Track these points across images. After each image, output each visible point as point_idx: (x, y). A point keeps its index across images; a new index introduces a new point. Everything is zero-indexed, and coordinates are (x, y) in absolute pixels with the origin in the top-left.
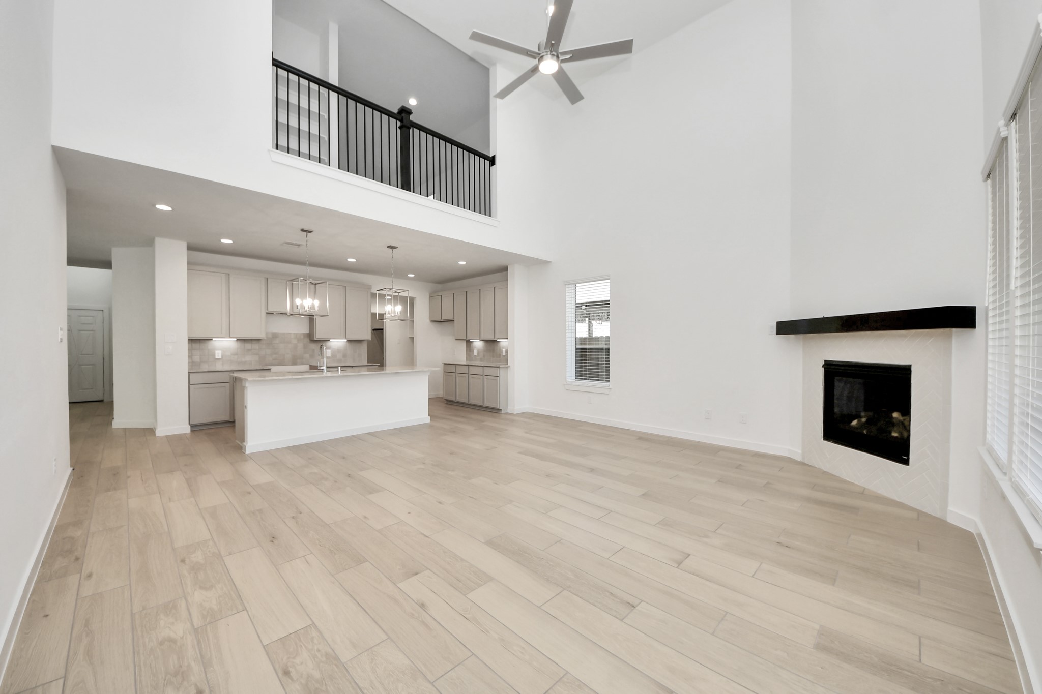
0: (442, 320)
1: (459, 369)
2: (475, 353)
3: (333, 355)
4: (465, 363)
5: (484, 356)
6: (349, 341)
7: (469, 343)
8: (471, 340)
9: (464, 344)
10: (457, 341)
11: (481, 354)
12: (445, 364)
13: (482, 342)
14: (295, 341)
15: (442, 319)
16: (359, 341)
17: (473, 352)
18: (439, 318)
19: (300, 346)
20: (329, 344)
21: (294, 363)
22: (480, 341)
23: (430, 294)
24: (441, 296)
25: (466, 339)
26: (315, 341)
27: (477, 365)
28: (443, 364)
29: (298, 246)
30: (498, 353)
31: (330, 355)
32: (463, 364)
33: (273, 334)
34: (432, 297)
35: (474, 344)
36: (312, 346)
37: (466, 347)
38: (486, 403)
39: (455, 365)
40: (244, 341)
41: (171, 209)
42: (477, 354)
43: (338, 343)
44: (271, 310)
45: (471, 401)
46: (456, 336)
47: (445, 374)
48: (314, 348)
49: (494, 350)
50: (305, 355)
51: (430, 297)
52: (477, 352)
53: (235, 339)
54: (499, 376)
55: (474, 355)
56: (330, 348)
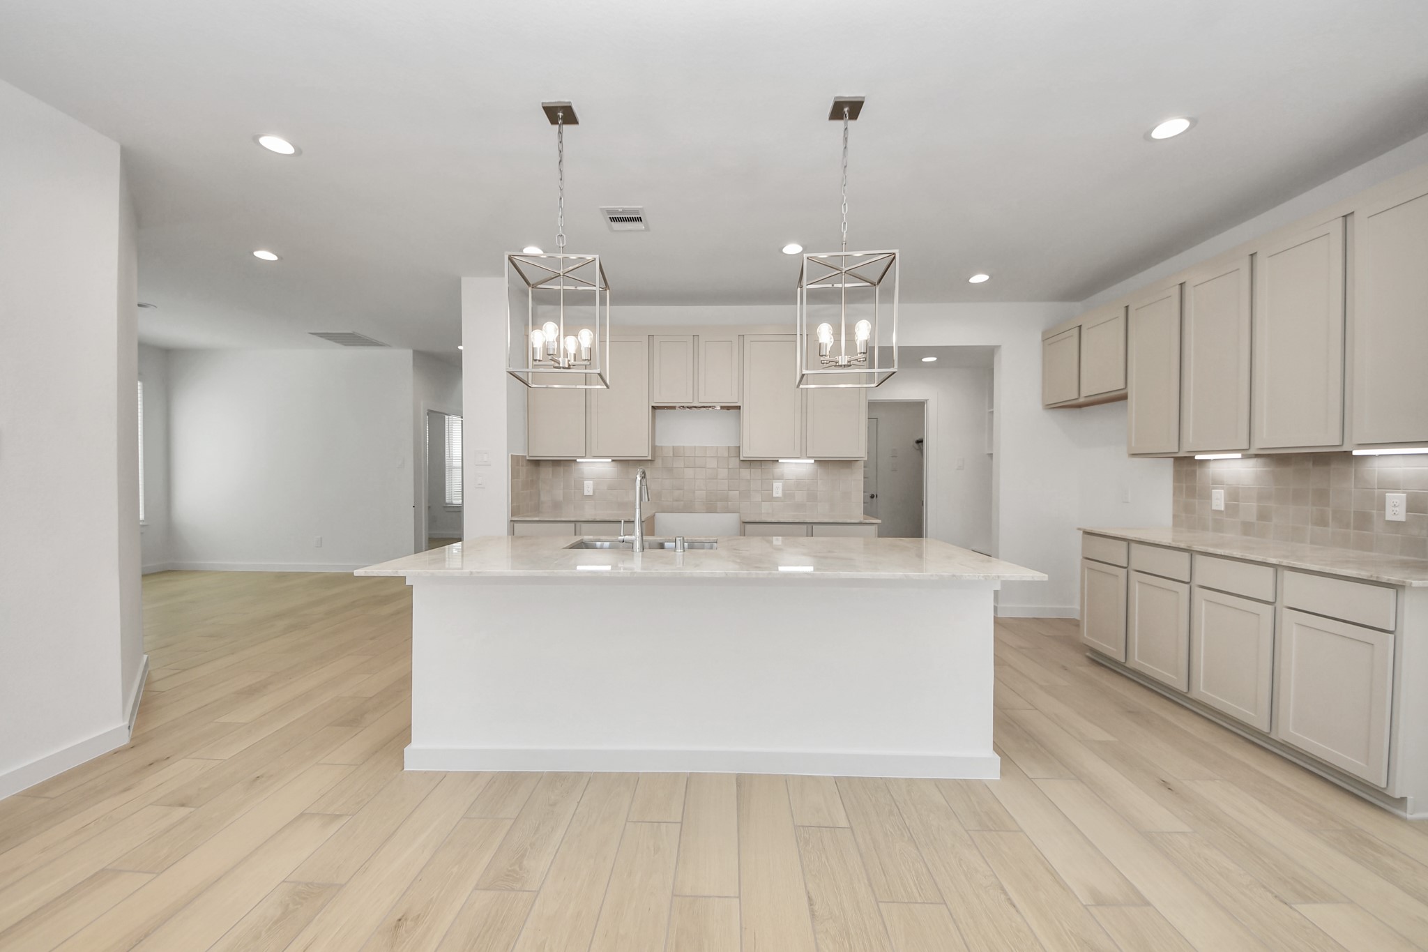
0: (1082, 400)
1: (1141, 557)
2: (1218, 499)
3: (787, 494)
4: (1167, 539)
5: (1263, 516)
6: (821, 462)
7: (1186, 465)
8: (1198, 457)
9: (1166, 470)
10: (1136, 460)
11: (1250, 509)
12: (1086, 533)
13: (1252, 462)
14: (712, 464)
15: (1083, 394)
16: (847, 463)
17: (1209, 497)
18: (1070, 395)
19: (723, 473)
20: (778, 470)
21: (711, 509)
22: (1247, 457)
23: (1044, 333)
24: (1080, 326)
25: (1177, 450)
26: (750, 463)
27: (1238, 557)
28: (1081, 532)
29: (640, 219)
30: (1352, 510)
31: (780, 495)
32: (1168, 545)
33: (675, 450)
34: (1050, 338)
35: (1213, 469)
36: (745, 473)
37: (1174, 482)
38: (1290, 731)
39: (1128, 541)
40: (625, 463)
41: (290, 143)
42: (1227, 506)
43: (797, 467)
44: (660, 400)
45: (1201, 691)
46: (1133, 445)
47: (1088, 568)
48: (749, 478)
49: (1322, 496)
50: (731, 493)
51: (1043, 341)
52: (1225, 500)
53: (610, 460)
54: (1392, 629)
55: (1214, 507)
56: (780, 478)
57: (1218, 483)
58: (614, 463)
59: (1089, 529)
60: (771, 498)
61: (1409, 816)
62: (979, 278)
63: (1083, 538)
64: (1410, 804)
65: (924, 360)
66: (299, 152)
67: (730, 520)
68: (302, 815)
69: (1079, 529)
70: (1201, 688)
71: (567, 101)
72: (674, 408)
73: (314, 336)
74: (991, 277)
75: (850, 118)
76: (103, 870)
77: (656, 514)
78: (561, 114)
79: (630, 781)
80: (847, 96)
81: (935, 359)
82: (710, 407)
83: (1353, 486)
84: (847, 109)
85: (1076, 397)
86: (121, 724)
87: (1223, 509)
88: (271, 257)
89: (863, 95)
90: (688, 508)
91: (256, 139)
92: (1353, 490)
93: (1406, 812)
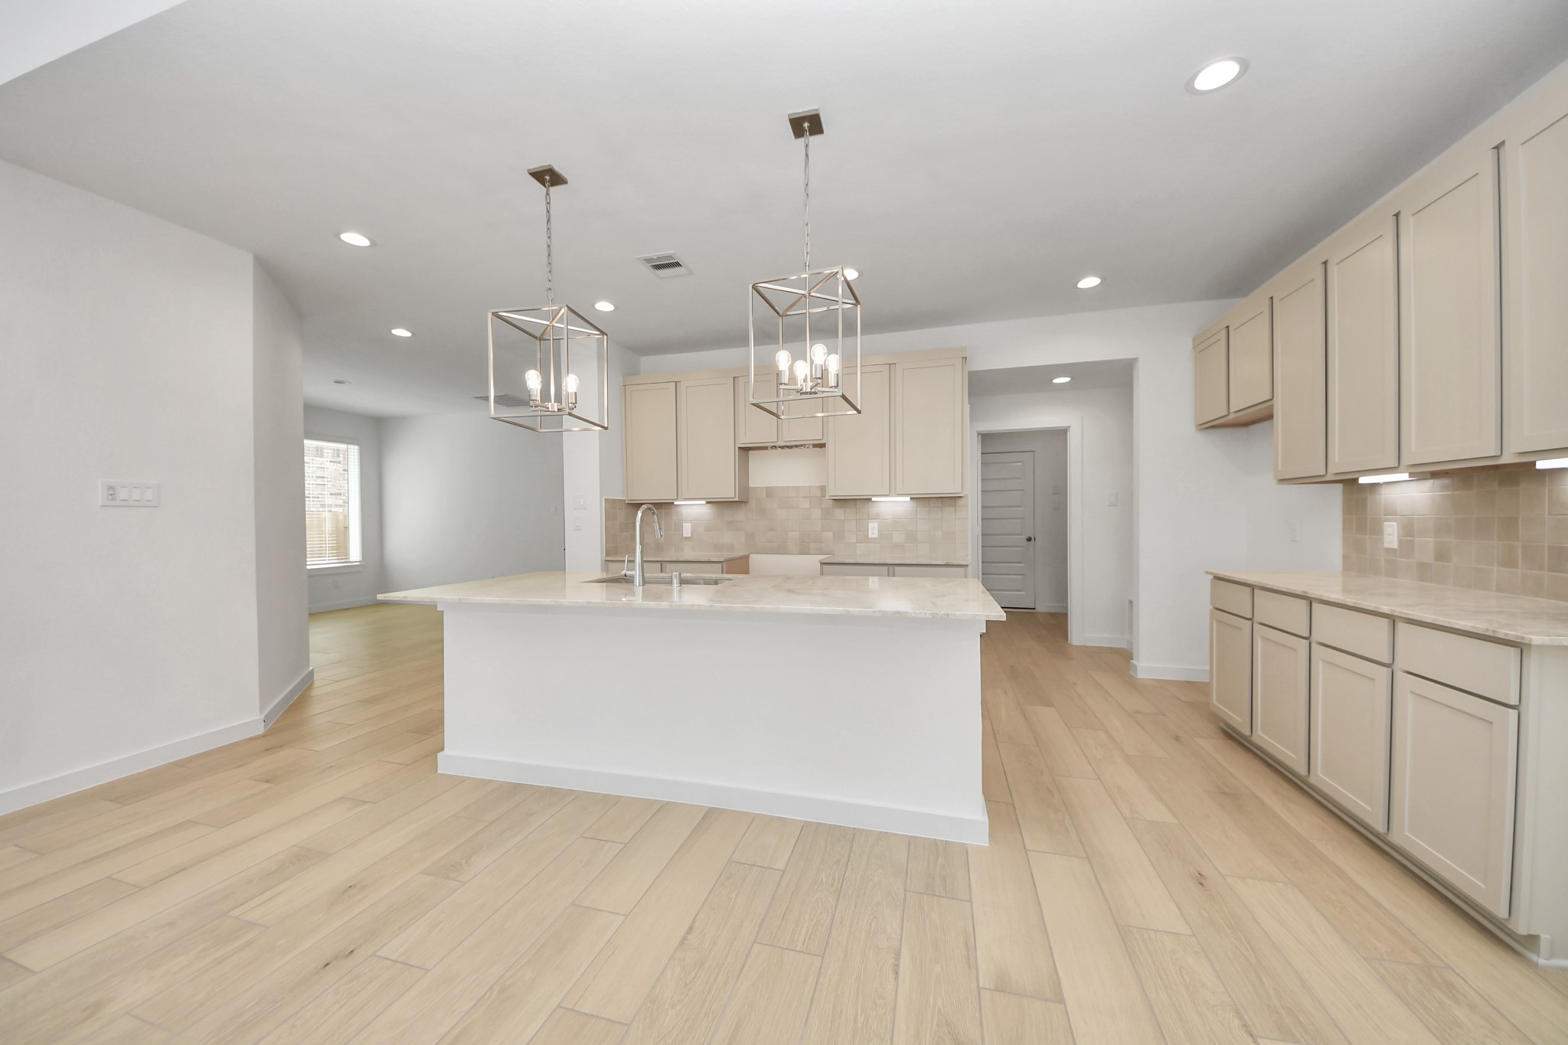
0: (1232, 417)
1: (1269, 608)
2: (1391, 534)
3: (885, 535)
5: (1442, 555)
6: (918, 500)
7: (1353, 492)
8: (1366, 481)
9: (1333, 499)
10: (1286, 487)
12: (1217, 578)
13: (1428, 484)
14: (805, 504)
15: (1232, 410)
16: (952, 500)
17: (1381, 531)
18: (1218, 411)
20: (874, 509)
21: (804, 551)
23: (1194, 340)
24: (1228, 327)
25: (1323, 473)
26: (841, 502)
27: (1351, 604)
28: (1211, 577)
29: (677, 264)
30: (1546, 545)
31: (876, 535)
32: (1285, 590)
33: (770, 492)
34: (1201, 345)
35: (1388, 496)
36: (840, 513)
37: (1344, 513)
38: (1406, 836)
39: (1252, 587)
40: (720, 504)
41: (364, 236)
42: (1400, 542)
43: (893, 506)
44: (745, 440)
45: (1321, 777)
46: (1280, 468)
47: (1218, 621)
48: (843, 518)
49: (1510, 525)
50: (824, 534)
51: (1194, 348)
52: (1398, 537)
53: (704, 502)
54: (1514, 701)
55: (1386, 545)
56: (876, 517)
57: (1391, 513)
58: (709, 505)
59: (1223, 573)
60: (867, 540)
61: (1542, 961)
62: (1089, 282)
63: (1213, 585)
64: (1544, 946)
65: (1056, 381)
66: (373, 244)
67: (813, 561)
68: (342, 798)
69: (1207, 573)
70: (1319, 772)
71: (547, 164)
72: (766, 448)
73: (479, 400)
74: (1103, 280)
75: (811, 135)
76: (187, 821)
77: (751, 555)
78: (548, 178)
79: (606, 803)
80: (800, 111)
81: (1067, 379)
82: (802, 446)
83: (1547, 513)
84: (807, 125)
85: (1225, 413)
86: (259, 717)
87: (1396, 547)
88: (407, 334)
89: (816, 108)
90: (781, 550)
91: (338, 236)
92: (1546, 517)
93: (1539, 956)
